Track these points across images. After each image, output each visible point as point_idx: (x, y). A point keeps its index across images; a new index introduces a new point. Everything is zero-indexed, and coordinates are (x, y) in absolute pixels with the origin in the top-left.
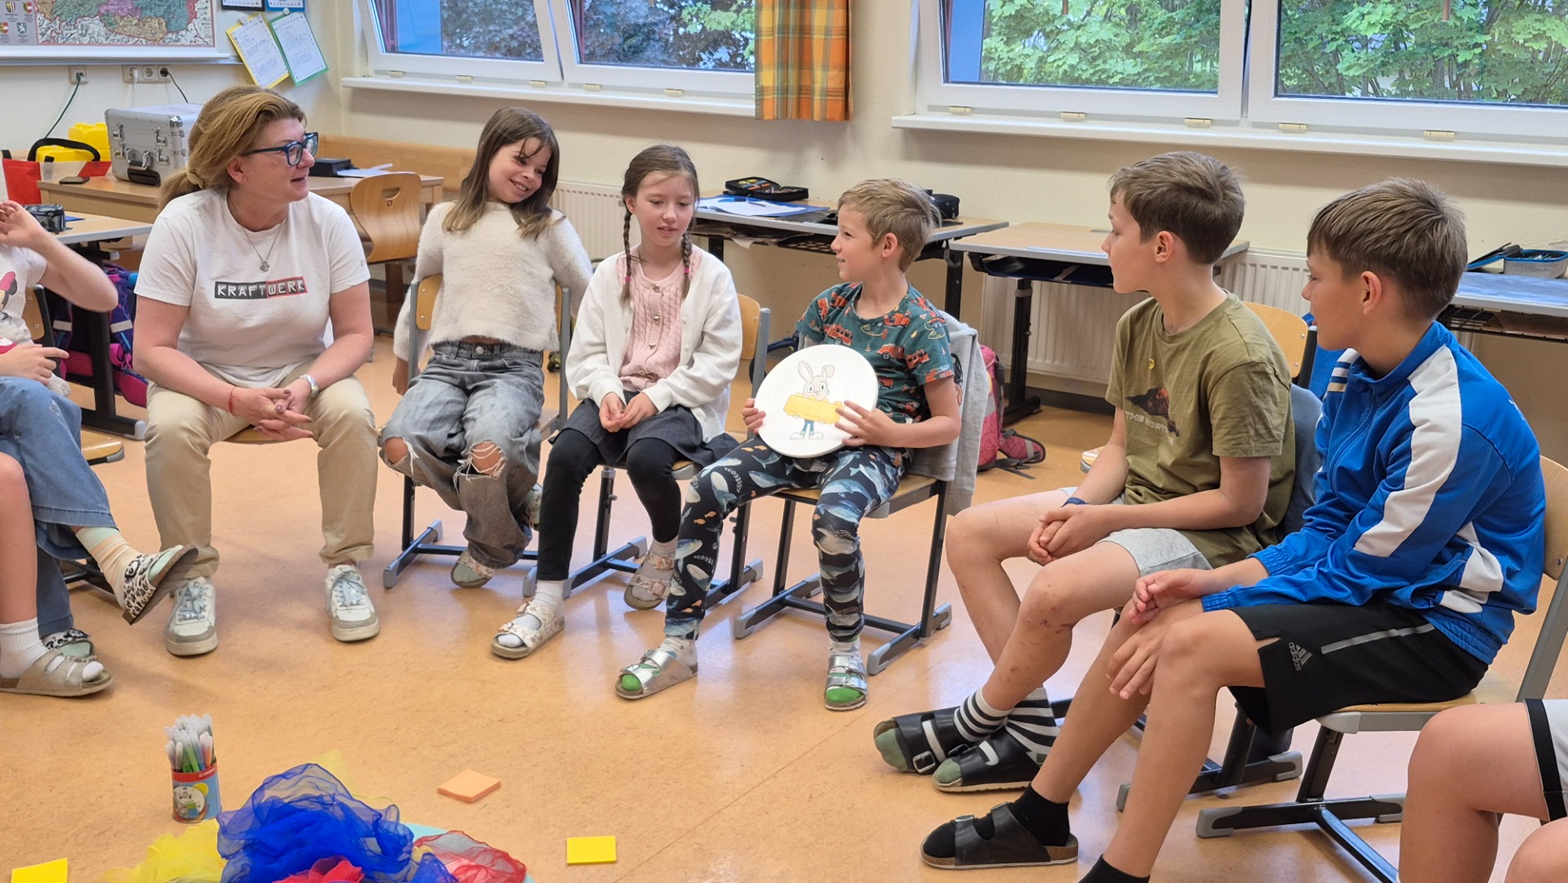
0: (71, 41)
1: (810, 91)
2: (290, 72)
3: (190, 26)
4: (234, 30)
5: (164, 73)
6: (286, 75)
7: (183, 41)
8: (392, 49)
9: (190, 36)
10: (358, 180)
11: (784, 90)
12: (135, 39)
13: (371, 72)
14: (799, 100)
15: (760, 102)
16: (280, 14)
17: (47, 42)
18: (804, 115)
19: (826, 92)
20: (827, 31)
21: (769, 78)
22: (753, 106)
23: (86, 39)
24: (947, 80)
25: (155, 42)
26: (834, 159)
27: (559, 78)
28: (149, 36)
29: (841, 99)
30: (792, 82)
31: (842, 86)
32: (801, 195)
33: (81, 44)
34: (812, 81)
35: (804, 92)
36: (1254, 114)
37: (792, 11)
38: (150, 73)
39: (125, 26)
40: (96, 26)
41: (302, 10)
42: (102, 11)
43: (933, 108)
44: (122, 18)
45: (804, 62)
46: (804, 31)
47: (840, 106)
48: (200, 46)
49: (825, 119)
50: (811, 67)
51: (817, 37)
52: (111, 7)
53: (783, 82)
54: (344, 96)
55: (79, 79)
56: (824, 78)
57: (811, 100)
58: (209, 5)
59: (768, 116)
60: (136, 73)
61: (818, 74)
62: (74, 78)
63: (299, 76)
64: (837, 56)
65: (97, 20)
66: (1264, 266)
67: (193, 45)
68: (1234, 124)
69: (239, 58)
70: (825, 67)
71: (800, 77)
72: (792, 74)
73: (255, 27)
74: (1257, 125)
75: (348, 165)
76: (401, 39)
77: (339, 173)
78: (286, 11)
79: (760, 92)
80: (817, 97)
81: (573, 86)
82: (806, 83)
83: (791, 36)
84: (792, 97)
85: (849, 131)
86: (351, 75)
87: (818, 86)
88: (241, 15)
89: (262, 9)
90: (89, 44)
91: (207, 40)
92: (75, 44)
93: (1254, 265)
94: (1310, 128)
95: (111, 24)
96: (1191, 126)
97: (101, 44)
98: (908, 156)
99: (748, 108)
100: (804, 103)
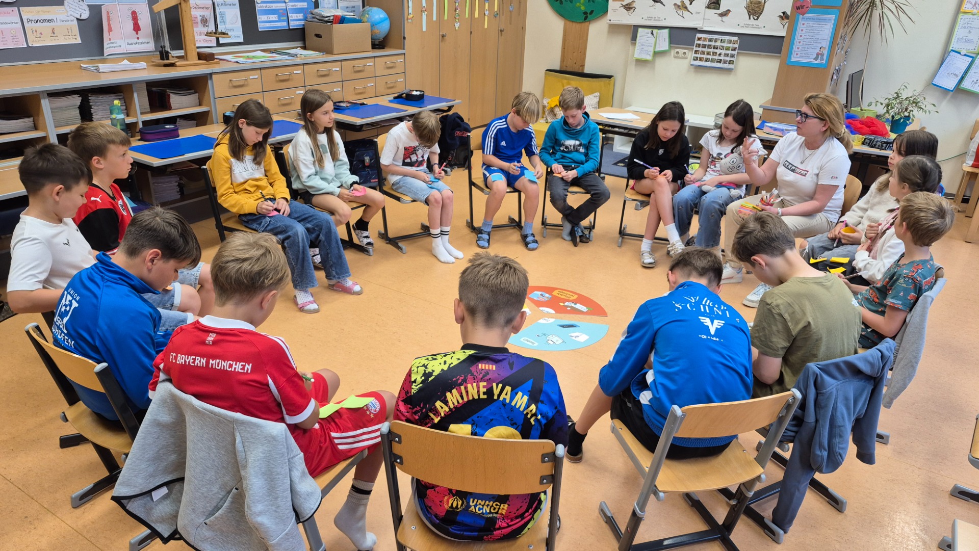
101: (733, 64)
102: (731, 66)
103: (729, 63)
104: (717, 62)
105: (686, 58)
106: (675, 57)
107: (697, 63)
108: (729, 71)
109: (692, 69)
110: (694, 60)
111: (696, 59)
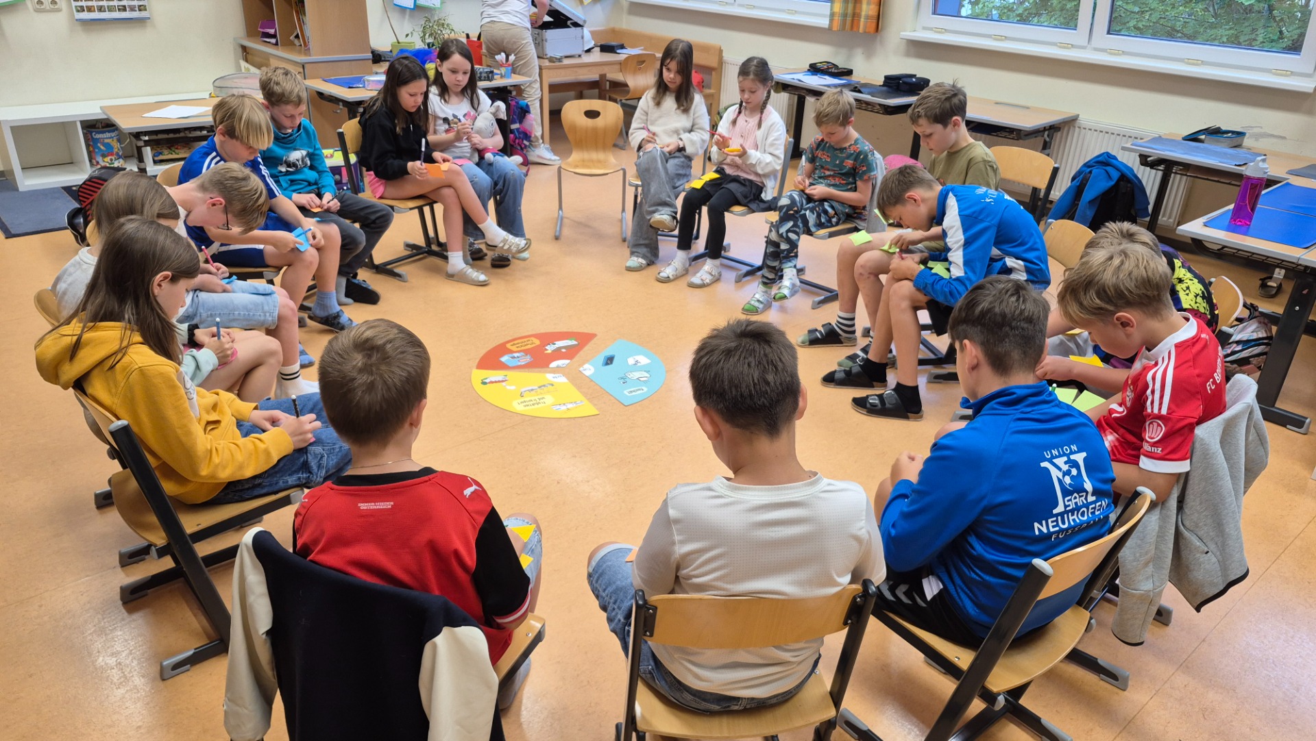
1: (859, 16)
11: (845, 15)
14: (853, 21)
15: (831, 21)
18: (855, 29)
19: (867, 17)
21: (838, 7)
22: (828, 22)
24: (934, 13)
26: (869, 54)
27: (733, 2)
29: (875, 21)
30: (850, 10)
31: (877, 14)
32: (849, 72)
34: (861, 9)
35: (856, 16)
36: (1094, 43)
43: (925, 28)
47: (874, 25)
49: (865, 32)
50: (861, 2)
53: (845, 10)
54: (625, 5)
56: (867, 9)
57: (859, 21)
59: (835, 28)
61: (864, 6)
66: (1085, 129)
68: (1084, 48)
70: (868, 4)
71: (854, 8)
72: (850, 6)
74: (1096, 49)
75: (623, 47)
77: (618, 51)
79: (832, 15)
80: (862, 20)
81: (739, 6)
82: (857, 11)
84: (849, 19)
85: (879, 37)
87: (863, 13)
93: (1079, 128)
94: (1124, 54)
96: (1059, 48)
98: (908, 54)
99: (824, 22)
100: (855, 23)
101: (146, 10)
102: (143, 14)
103: (140, 10)
104: (119, 10)
105: (59, 10)
106: (37, 11)
107: (85, 15)
108: (141, 21)
109: (79, 28)
110: (78, 11)
111: (81, 9)
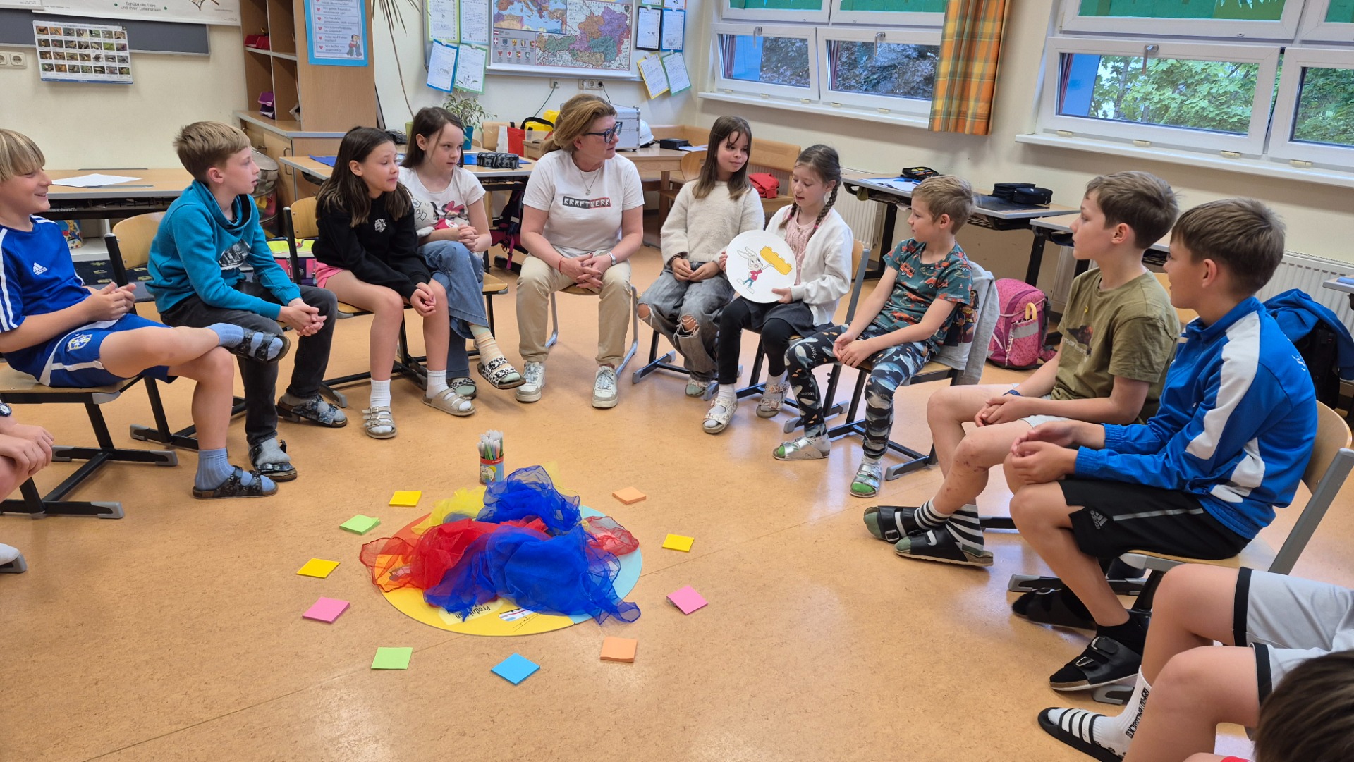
0: (552, 64)
1: (965, 115)
2: (669, 87)
3: (617, 58)
4: (642, 62)
5: (600, 84)
6: (667, 89)
7: (612, 67)
8: (729, 75)
9: (616, 64)
10: (687, 153)
11: (948, 113)
12: (587, 64)
13: (715, 90)
14: (957, 120)
15: (932, 119)
16: (668, 53)
17: (540, 64)
18: (960, 129)
19: (975, 116)
20: (982, 77)
21: (940, 105)
22: (928, 122)
23: (561, 63)
24: (1059, 113)
25: (597, 67)
26: (976, 159)
27: (817, 98)
28: (594, 63)
29: (984, 121)
30: (954, 108)
31: (987, 112)
33: (558, 66)
34: (967, 108)
35: (961, 114)
36: (1272, 152)
37: (960, 62)
38: (593, 84)
39: (582, 57)
40: (566, 56)
41: (681, 51)
42: (571, 48)
43: (1046, 131)
44: (581, 52)
45: (963, 96)
46: (967, 76)
47: (983, 126)
48: (621, 70)
49: (972, 133)
50: (968, 100)
51: (975, 81)
52: (575, 46)
53: (948, 108)
54: (699, 102)
55: (555, 85)
56: (975, 107)
57: (965, 120)
58: (629, 47)
59: (936, 129)
60: (585, 84)
61: (972, 104)
62: (552, 85)
63: (674, 90)
64: (985, 93)
65: (567, 53)
67: (618, 69)
68: (1257, 157)
69: (642, 78)
70: (977, 100)
71: (960, 105)
72: (955, 103)
73: (654, 59)
74: (1273, 160)
75: (686, 144)
76: (736, 71)
77: (680, 148)
78: (672, 51)
79: (934, 113)
80: (969, 119)
81: (825, 103)
82: (963, 109)
83: (957, 78)
84: (953, 118)
85: (988, 141)
86: (704, 91)
87: (970, 112)
88: (646, 53)
89: (658, 50)
90: (562, 66)
91: (626, 67)
92: (554, 66)
94: (1314, 165)
95: (575, 55)
96: (1224, 156)
97: (568, 66)
98: (1025, 161)
99: (924, 123)
100: (961, 123)
101: (128, 73)
102: (125, 78)
103: (121, 73)
104: (96, 71)
105: (23, 68)
107: (53, 75)
108: (123, 85)
109: (45, 88)
110: (45, 70)
111: (50, 68)
